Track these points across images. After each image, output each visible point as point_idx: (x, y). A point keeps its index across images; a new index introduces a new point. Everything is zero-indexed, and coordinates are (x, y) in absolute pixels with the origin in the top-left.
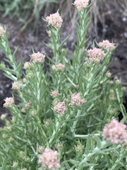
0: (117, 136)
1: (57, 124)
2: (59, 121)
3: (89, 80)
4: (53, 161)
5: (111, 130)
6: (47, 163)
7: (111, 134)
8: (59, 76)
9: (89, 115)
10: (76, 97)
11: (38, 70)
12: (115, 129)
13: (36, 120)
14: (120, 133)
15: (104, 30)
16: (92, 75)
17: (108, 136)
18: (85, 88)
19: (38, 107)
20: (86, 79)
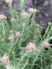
0: (31, 49)
1: (12, 44)
2: (12, 43)
3: (24, 26)
4: (6, 60)
5: (29, 47)
6: (4, 61)
7: (29, 48)
8: (14, 24)
9: (28, 39)
10: (18, 33)
11: (3, 22)
12: (30, 46)
13: (4, 43)
14: (32, 48)
15: (35, 3)
16: (24, 24)
17: (28, 49)
18: (23, 29)
19: (4, 37)
20: (22, 25)
